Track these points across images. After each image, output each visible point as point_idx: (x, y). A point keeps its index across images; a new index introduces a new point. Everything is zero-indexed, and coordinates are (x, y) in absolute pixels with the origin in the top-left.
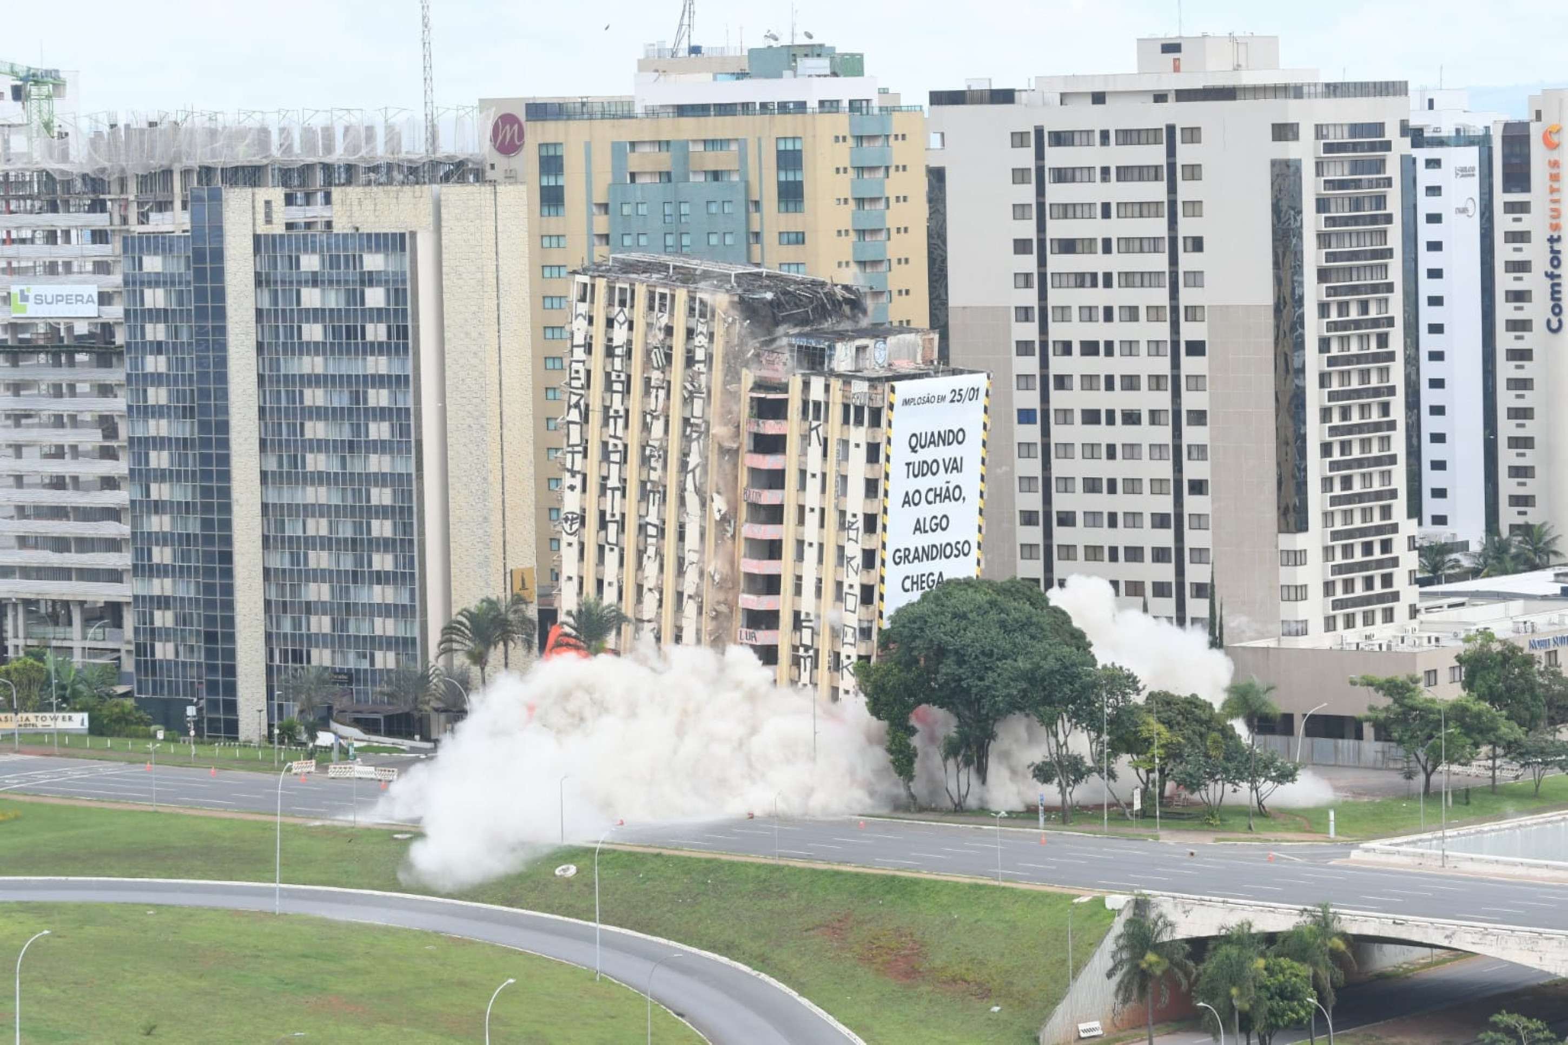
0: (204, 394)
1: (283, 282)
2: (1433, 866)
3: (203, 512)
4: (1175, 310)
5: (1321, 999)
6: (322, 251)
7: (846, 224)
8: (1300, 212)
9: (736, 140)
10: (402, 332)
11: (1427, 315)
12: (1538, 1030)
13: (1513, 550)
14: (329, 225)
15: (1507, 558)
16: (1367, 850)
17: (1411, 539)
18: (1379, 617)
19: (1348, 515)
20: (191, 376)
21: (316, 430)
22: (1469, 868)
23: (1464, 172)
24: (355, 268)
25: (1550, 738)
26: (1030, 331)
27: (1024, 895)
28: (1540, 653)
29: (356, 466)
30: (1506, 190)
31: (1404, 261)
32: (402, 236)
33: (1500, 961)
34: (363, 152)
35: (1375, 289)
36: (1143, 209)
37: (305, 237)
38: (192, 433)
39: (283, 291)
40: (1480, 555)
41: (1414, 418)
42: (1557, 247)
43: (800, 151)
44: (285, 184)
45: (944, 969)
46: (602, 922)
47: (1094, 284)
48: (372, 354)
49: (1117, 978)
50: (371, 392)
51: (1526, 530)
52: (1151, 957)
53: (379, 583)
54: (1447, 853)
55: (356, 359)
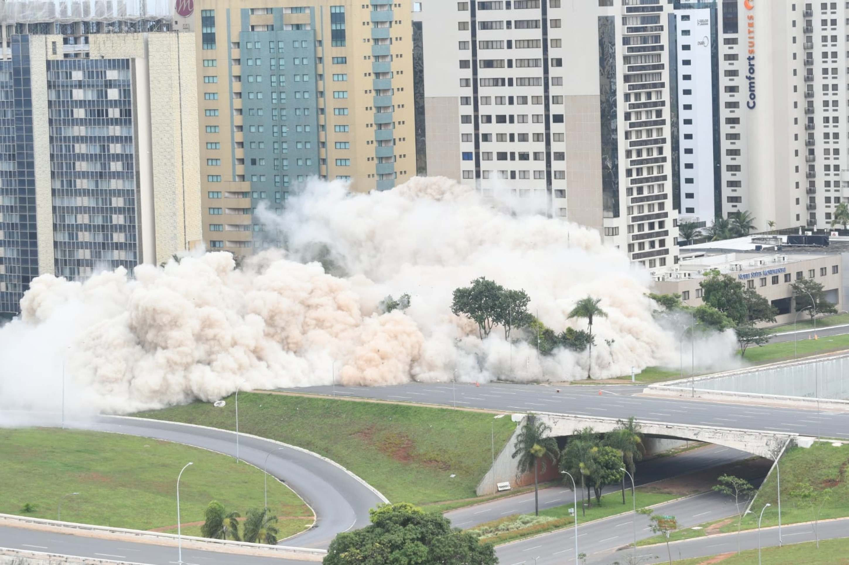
0: (20, 147)
1: (63, 86)
2: (688, 396)
3: (20, 211)
4: (547, 98)
5: (628, 469)
6: (84, 69)
7: (369, 53)
8: (614, 45)
9: (309, 7)
10: (128, 113)
11: (683, 100)
12: (743, 484)
13: (730, 226)
14: (87, 55)
15: (726, 230)
16: (652, 388)
17: (675, 221)
18: (658, 263)
19: (641, 208)
20: (13, 137)
21: (82, 166)
22: (706, 397)
23: (702, 22)
24: (102, 78)
25: (751, 327)
26: (469, 110)
27: (468, 414)
28: (744, 282)
29: (103, 185)
30: (725, 32)
31: (670, 70)
32: (128, 60)
33: (724, 447)
34: (106, 15)
35: (655, 86)
36: (529, 44)
37: (74, 61)
38: (14, 168)
39: (63, 91)
40: (712, 229)
41: (676, 155)
42: (752, 62)
43: (344, 13)
44: (63, 33)
45: (425, 455)
46: (240, 431)
47: (503, 84)
48: (112, 124)
49: (519, 457)
50: (112, 146)
51: (738, 215)
52: (536, 447)
53: (117, 249)
54: (695, 389)
55: (103, 128)
